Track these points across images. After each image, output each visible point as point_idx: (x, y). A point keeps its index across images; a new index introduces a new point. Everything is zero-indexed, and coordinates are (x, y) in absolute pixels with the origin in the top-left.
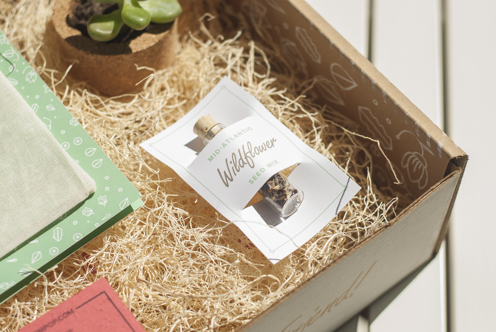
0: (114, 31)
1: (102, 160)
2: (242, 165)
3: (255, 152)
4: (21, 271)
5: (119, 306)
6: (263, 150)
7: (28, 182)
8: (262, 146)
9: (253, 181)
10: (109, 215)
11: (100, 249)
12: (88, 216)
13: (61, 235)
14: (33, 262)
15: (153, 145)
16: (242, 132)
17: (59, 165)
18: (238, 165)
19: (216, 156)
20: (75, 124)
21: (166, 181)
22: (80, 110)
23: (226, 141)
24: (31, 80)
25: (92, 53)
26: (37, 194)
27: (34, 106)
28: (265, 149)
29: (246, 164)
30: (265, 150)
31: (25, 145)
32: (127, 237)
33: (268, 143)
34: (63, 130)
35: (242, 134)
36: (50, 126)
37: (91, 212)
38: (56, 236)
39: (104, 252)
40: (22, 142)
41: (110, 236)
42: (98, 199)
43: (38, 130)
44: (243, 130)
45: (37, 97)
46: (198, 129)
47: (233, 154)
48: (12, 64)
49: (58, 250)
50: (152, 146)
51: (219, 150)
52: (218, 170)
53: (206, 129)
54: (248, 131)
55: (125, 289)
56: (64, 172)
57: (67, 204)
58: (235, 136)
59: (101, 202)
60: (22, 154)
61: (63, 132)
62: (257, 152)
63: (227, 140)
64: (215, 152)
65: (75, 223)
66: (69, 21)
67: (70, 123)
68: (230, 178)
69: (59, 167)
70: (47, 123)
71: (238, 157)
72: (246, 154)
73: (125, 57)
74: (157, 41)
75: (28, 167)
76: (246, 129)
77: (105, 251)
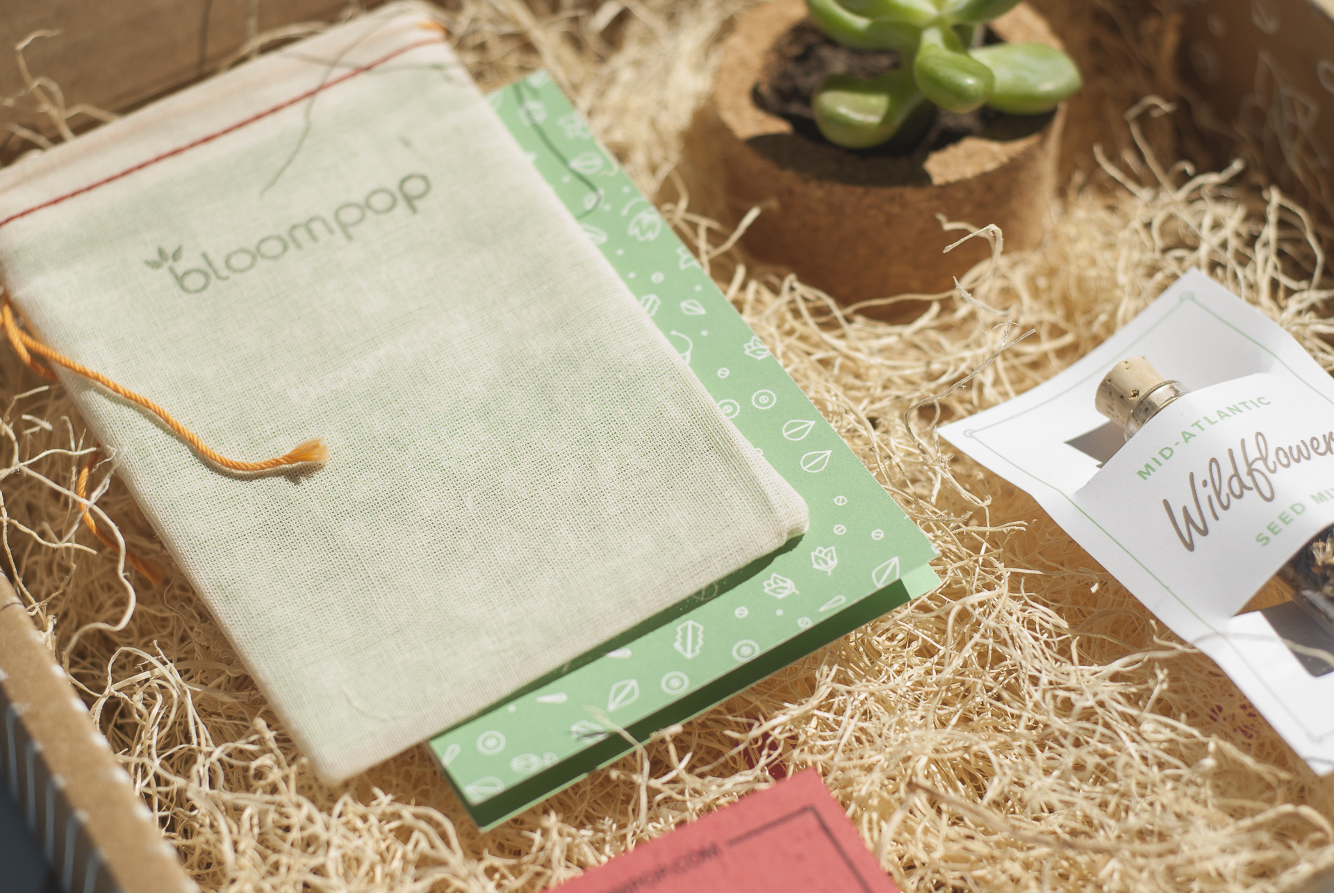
0: (887, 118)
1: (829, 452)
2: (1237, 491)
3: (1279, 460)
4: (575, 728)
5: (852, 852)
6: (1302, 458)
7: (615, 492)
8: (1298, 447)
9: (1268, 539)
10: (840, 600)
11: (803, 701)
12: (780, 597)
13: (698, 643)
14: (612, 707)
15: (974, 434)
16: (1242, 407)
17: (708, 453)
18: (1225, 490)
19: (1160, 464)
20: (760, 355)
21: (1009, 528)
22: (772, 329)
23: (1192, 426)
24: (643, 232)
25: (821, 177)
26: (639, 525)
27: (647, 301)
28: (1306, 455)
29: (1250, 489)
30: (1308, 458)
31: (615, 394)
32: (882, 681)
33: (1315, 442)
34: (725, 369)
35: (1241, 411)
36: (688, 354)
37: (789, 587)
38: (684, 644)
39: (816, 712)
40: (607, 387)
41: (836, 667)
42: (813, 554)
43: (656, 358)
44: (1244, 403)
45: (657, 278)
46: (1110, 393)
47: (1213, 460)
48: (593, 188)
49: (686, 680)
50: (973, 437)
51: (1170, 449)
52: (1166, 503)
53: (1134, 395)
54: (1258, 406)
55: (870, 822)
56: (720, 470)
57: (723, 556)
58: (1220, 415)
59: (819, 564)
60: (605, 419)
61: (723, 373)
62: (1285, 461)
63: (1197, 424)
64: (1161, 453)
65: (742, 612)
66: (758, 99)
67: (744, 350)
68: (1201, 526)
69: (707, 458)
70: (680, 346)
71: (1227, 471)
72: (1250, 461)
73: (911, 195)
74: (1004, 159)
75: (620, 453)
76: (1251, 401)
77: (819, 708)
